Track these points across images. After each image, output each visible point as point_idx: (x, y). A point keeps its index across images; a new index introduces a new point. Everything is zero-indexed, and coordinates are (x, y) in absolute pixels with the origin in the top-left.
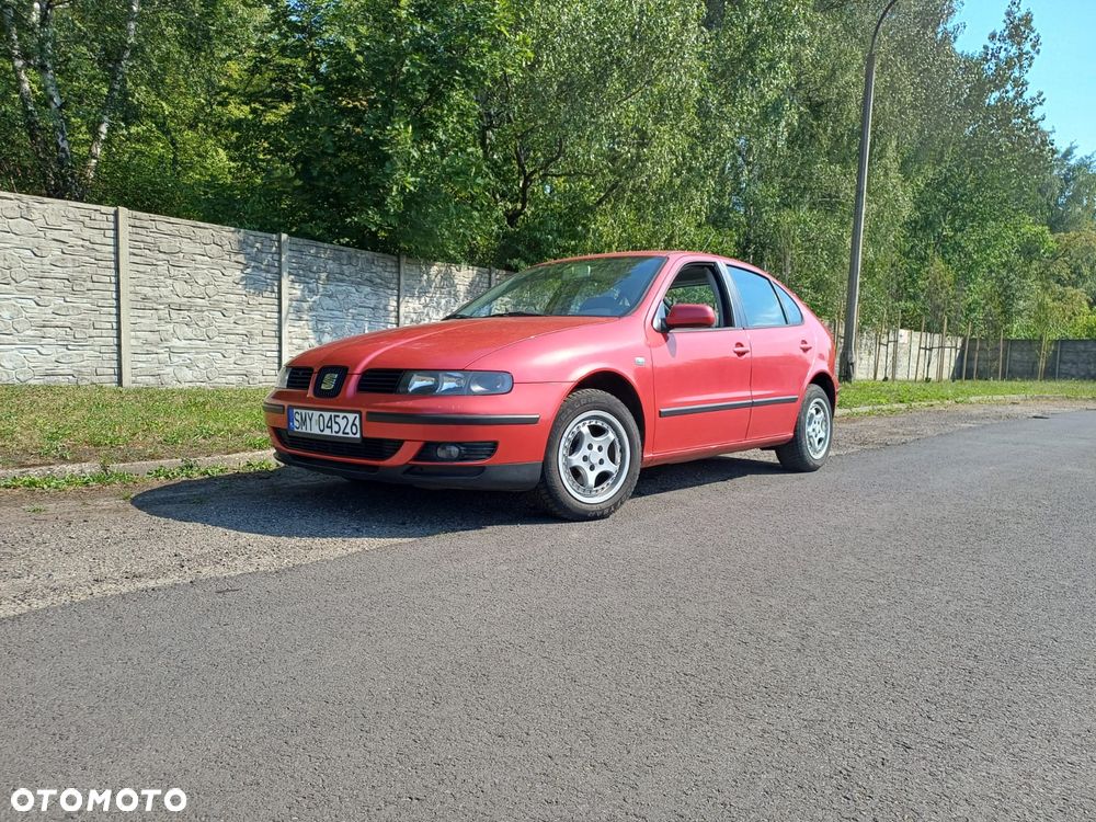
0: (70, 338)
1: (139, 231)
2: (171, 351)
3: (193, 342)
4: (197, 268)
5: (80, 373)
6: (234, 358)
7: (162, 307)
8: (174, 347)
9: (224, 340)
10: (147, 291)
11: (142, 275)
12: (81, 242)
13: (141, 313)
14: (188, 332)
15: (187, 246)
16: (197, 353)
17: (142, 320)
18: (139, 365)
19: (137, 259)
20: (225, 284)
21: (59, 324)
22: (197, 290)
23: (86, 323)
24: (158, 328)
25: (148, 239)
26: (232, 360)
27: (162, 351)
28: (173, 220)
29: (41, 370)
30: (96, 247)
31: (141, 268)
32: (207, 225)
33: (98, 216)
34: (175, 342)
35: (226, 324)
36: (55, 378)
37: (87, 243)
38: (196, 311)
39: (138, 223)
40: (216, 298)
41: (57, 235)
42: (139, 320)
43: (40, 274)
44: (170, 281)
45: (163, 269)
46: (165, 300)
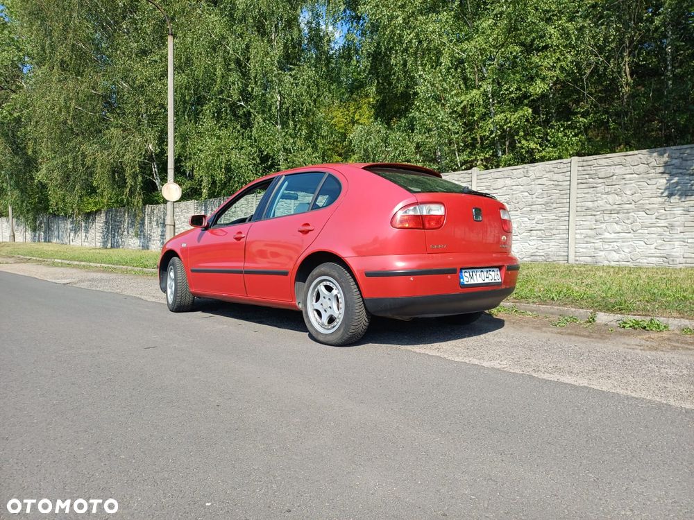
0: (544, 236)
1: (586, 168)
2: (603, 240)
3: (621, 234)
4: (626, 184)
5: (548, 255)
6: (655, 244)
7: (598, 213)
8: (604, 238)
9: (646, 231)
10: (590, 204)
11: (586, 195)
12: (552, 182)
13: (583, 218)
14: (618, 228)
15: (619, 170)
16: (623, 242)
17: (585, 223)
18: (581, 250)
19: (583, 186)
20: (650, 190)
21: (539, 228)
22: (625, 199)
23: (552, 227)
24: (594, 227)
25: (591, 172)
26: (653, 246)
27: (597, 241)
28: (608, 155)
29: (529, 253)
30: (560, 183)
31: (586, 191)
32: (636, 152)
33: (562, 166)
34: (607, 235)
35: (649, 220)
36: (535, 257)
37: (556, 183)
38: (624, 213)
39: (585, 164)
40: (640, 202)
41: (540, 181)
42: (582, 223)
43: (531, 204)
44: (606, 196)
45: (601, 188)
46: (600, 209)
